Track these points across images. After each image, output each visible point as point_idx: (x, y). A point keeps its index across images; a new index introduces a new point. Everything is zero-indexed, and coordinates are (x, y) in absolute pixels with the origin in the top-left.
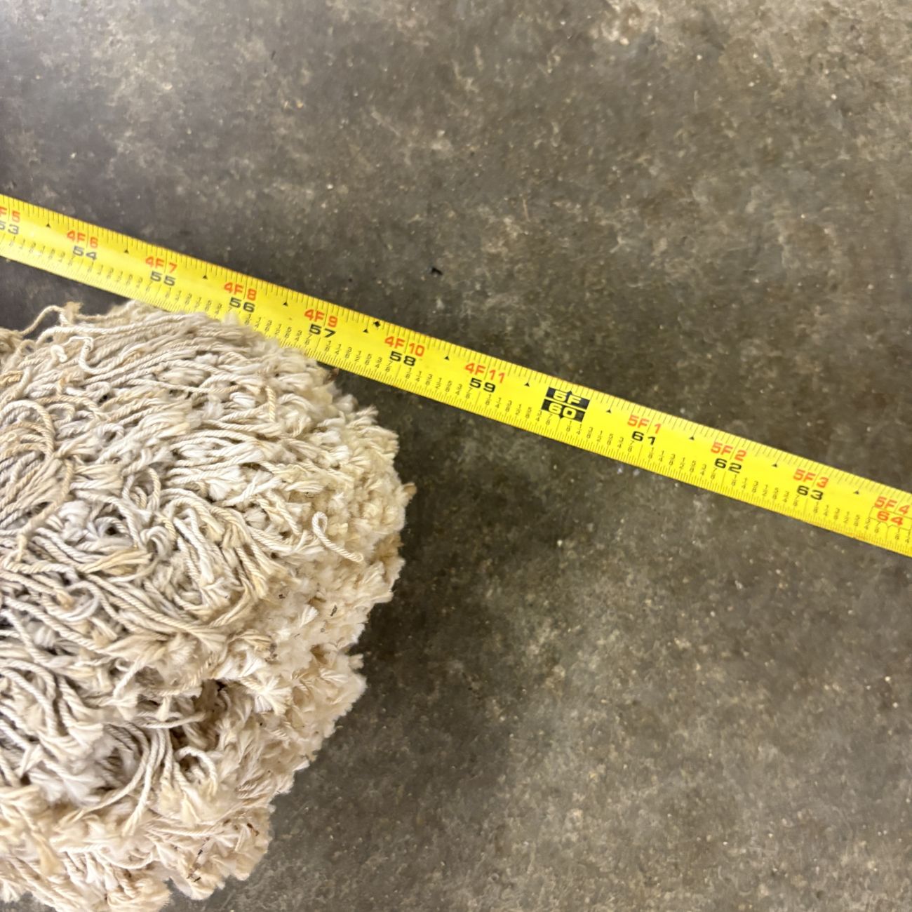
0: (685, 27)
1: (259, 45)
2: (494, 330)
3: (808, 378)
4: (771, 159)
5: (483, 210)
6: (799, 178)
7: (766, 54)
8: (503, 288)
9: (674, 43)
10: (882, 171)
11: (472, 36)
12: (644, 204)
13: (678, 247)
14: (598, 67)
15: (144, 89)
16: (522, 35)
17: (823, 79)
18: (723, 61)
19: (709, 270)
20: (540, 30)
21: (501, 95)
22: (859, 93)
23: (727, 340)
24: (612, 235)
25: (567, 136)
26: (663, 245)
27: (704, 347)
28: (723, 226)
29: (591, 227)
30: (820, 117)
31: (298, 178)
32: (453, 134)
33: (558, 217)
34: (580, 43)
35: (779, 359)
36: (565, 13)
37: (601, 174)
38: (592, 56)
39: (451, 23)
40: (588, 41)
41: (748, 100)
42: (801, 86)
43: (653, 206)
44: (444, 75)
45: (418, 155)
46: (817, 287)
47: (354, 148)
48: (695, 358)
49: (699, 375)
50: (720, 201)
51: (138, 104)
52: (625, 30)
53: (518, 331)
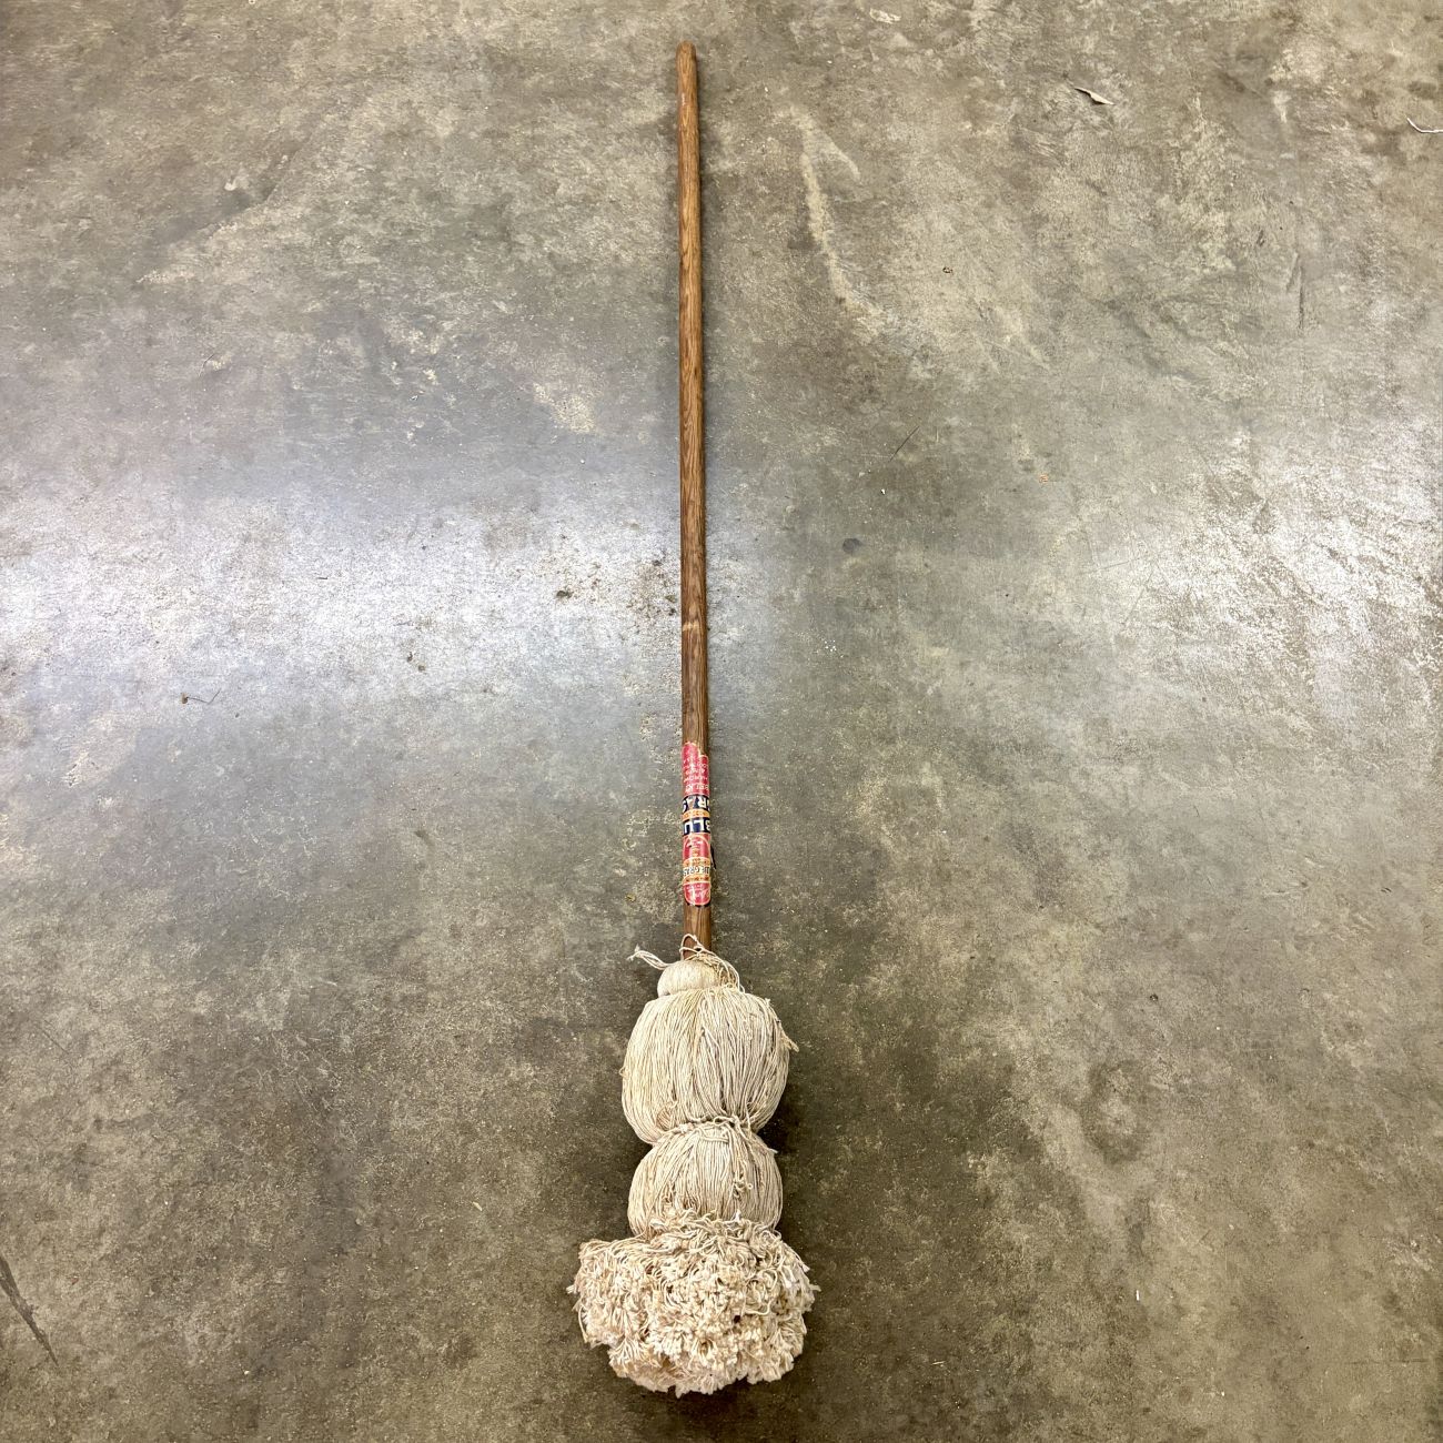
0: (987, 1189)
1: (910, 1023)
2: (836, 1152)
3: (864, 1289)
4: (947, 1244)
5: (880, 1131)
6: (944, 1258)
7: (989, 1228)
8: (853, 1150)
9: (978, 1187)
10: (961, 1294)
11: (946, 1105)
12: (908, 1196)
13: (896, 1217)
14: (955, 1159)
15: (876, 987)
16: (956, 1123)
17: (989, 1256)
18: (979, 1210)
19: (892, 1232)
20: (961, 1130)
21: (928, 1124)
22: (990, 1274)
23: (867, 1250)
24: (890, 1188)
25: (922, 1155)
26: (895, 1210)
27: (860, 1241)
28: (912, 1232)
29: (891, 1178)
30: (973, 1259)
31: (865, 1056)
32: (905, 1110)
33: (889, 1163)
34: (961, 1148)
35: (866, 1274)
36: (971, 1138)
37: (912, 1175)
38: (959, 1155)
39: (949, 1093)
40: (964, 1151)
41: (968, 1226)
42: (983, 1247)
43: (909, 1201)
44: (927, 1098)
45: (892, 1098)
46: (901, 1281)
47: (884, 1073)
48: (854, 1239)
49: (848, 1243)
50: (922, 1226)
51: (870, 986)
52: (975, 1165)
53: (840, 1162)
